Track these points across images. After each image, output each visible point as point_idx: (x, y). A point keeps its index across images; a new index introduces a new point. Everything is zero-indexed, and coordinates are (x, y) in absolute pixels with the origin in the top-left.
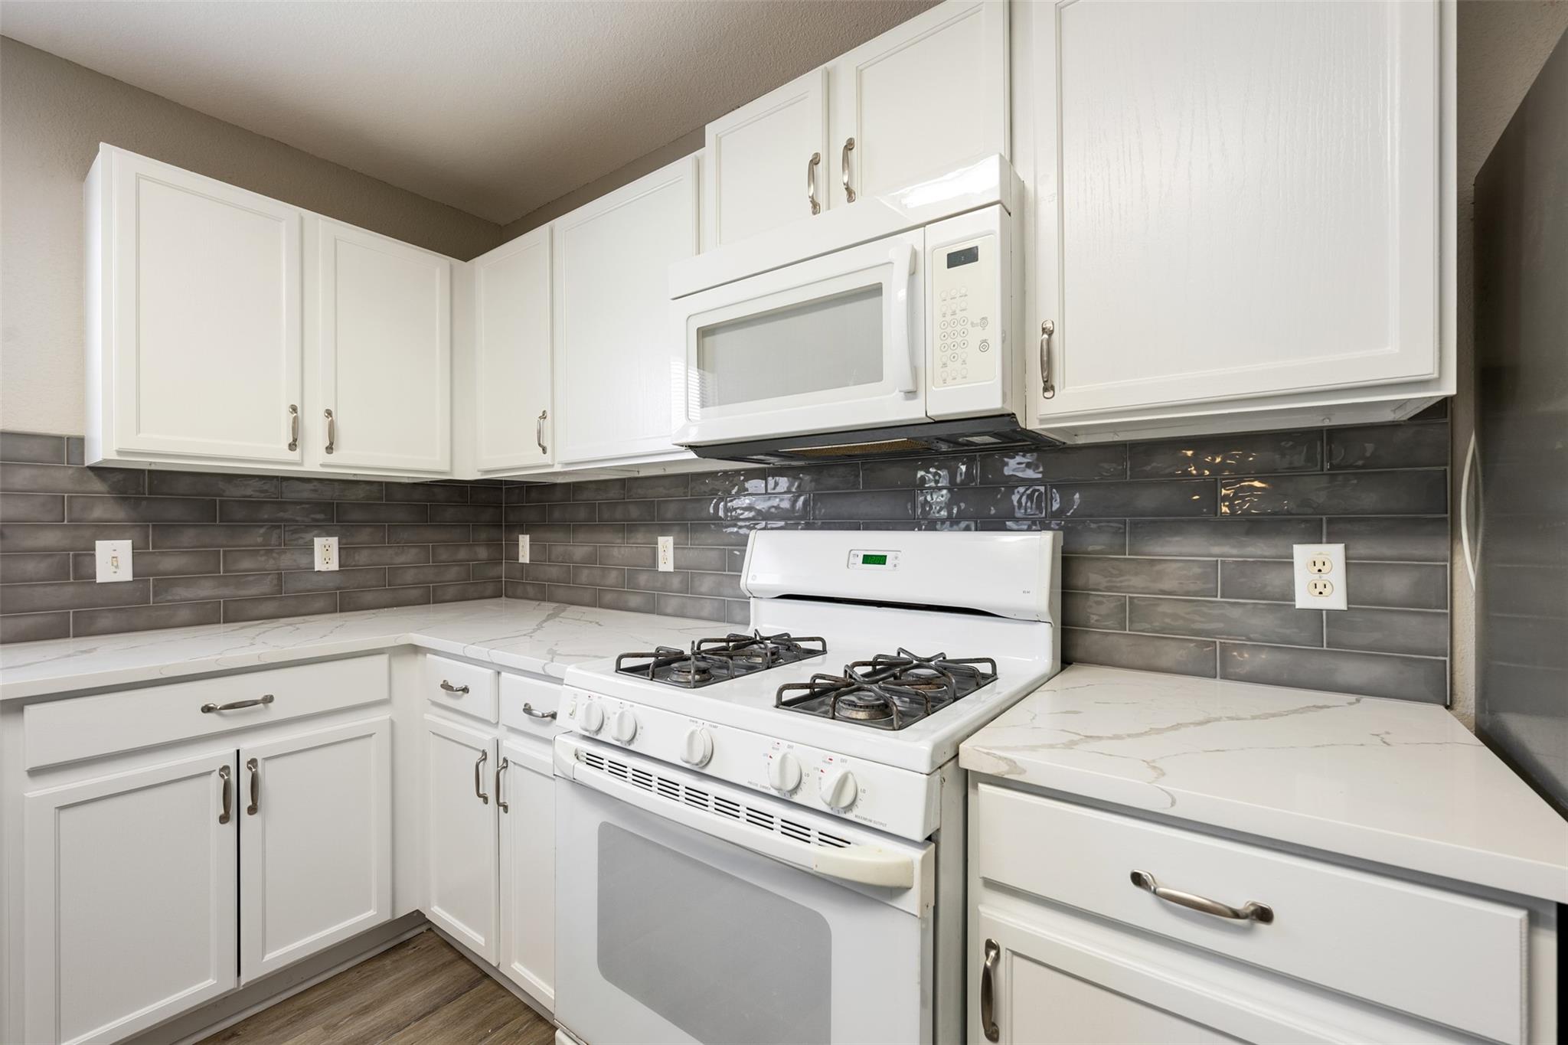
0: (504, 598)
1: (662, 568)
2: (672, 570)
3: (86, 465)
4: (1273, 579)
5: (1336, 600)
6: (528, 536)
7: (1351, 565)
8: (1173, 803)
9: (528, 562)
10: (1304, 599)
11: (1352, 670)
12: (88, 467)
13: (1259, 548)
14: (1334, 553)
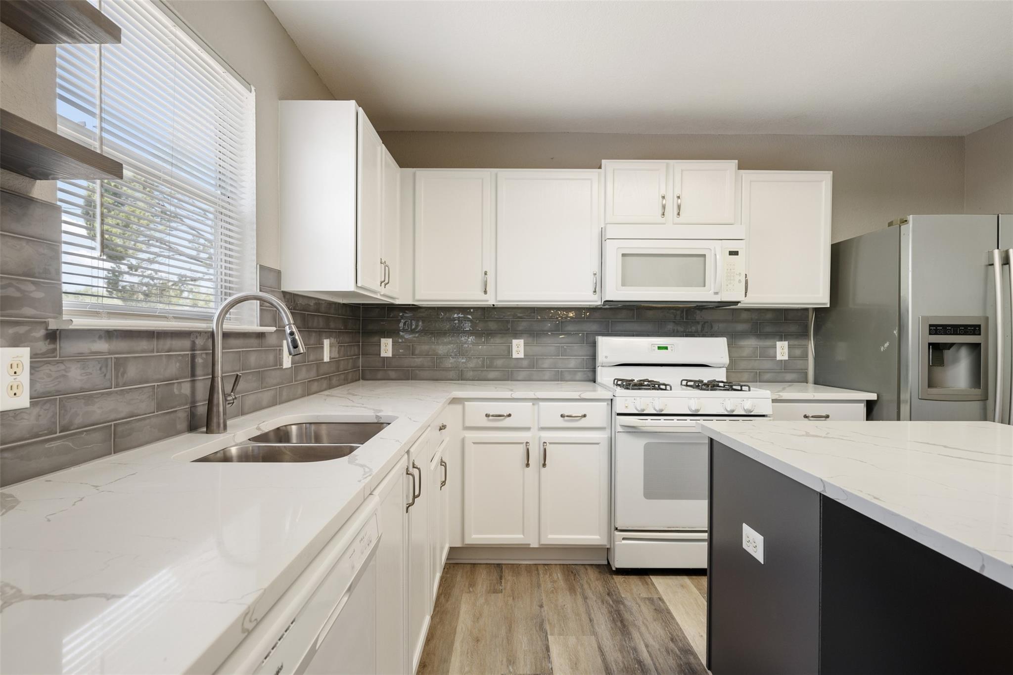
0: (361, 381)
1: (515, 356)
2: (523, 357)
3: (282, 290)
4: (771, 351)
5: (786, 358)
6: (391, 339)
7: (790, 347)
8: (814, 397)
9: (391, 356)
10: (779, 357)
11: (789, 377)
12: (282, 291)
13: (768, 343)
14: (785, 344)
